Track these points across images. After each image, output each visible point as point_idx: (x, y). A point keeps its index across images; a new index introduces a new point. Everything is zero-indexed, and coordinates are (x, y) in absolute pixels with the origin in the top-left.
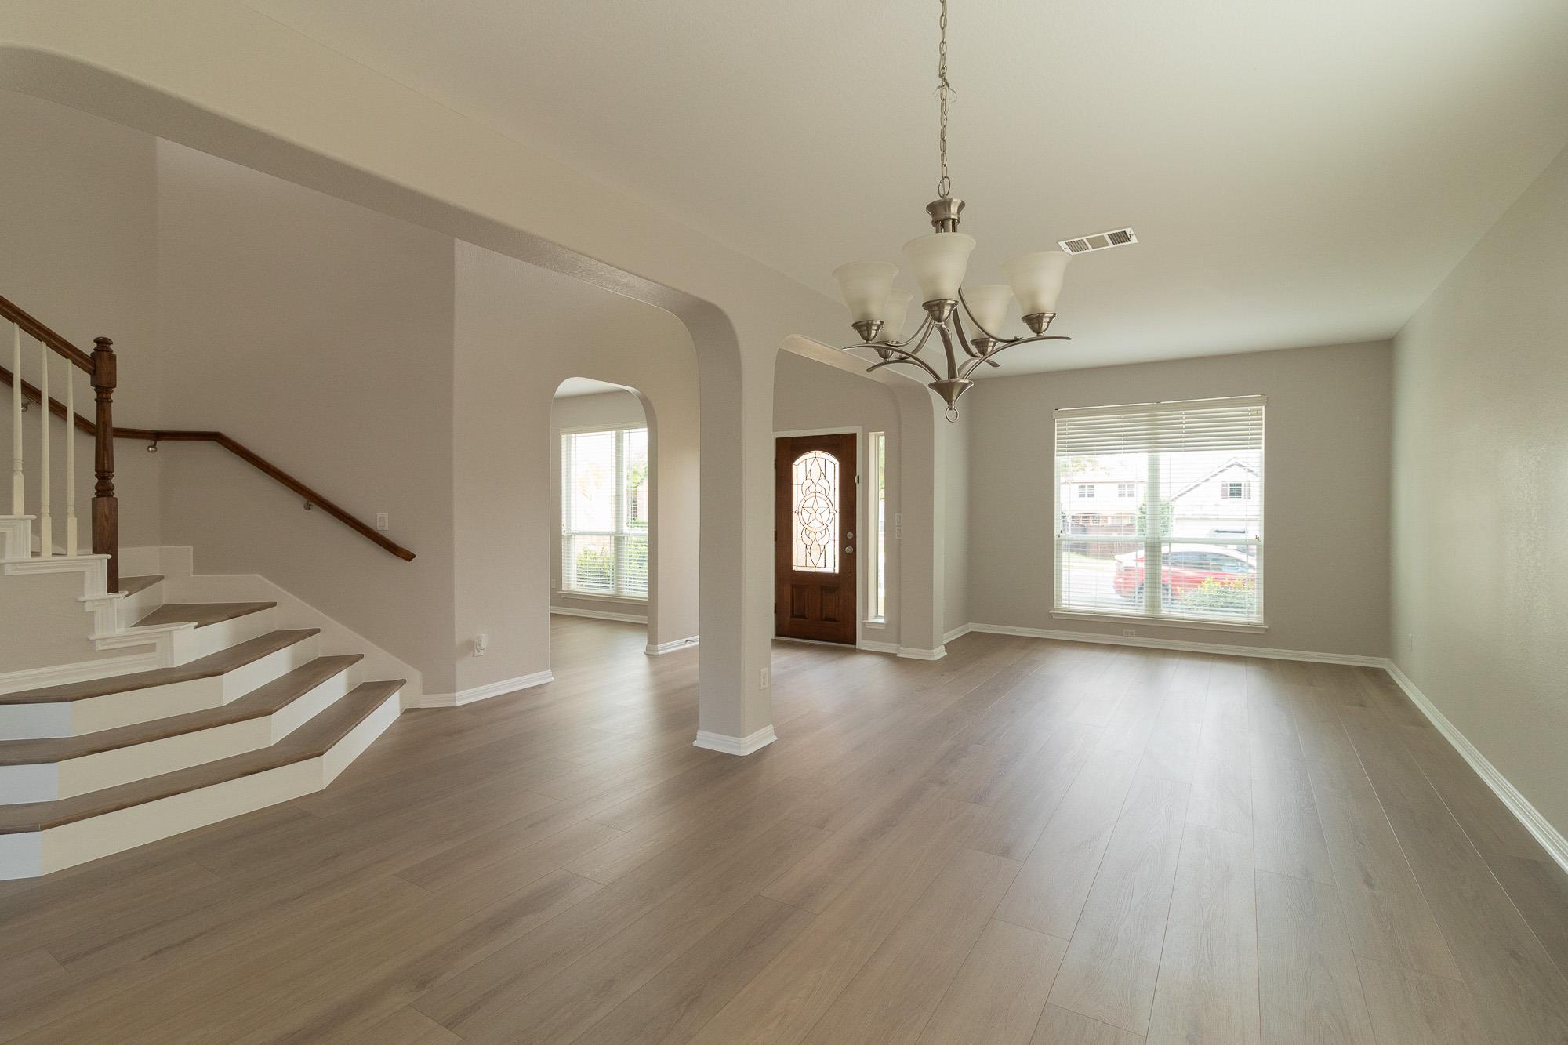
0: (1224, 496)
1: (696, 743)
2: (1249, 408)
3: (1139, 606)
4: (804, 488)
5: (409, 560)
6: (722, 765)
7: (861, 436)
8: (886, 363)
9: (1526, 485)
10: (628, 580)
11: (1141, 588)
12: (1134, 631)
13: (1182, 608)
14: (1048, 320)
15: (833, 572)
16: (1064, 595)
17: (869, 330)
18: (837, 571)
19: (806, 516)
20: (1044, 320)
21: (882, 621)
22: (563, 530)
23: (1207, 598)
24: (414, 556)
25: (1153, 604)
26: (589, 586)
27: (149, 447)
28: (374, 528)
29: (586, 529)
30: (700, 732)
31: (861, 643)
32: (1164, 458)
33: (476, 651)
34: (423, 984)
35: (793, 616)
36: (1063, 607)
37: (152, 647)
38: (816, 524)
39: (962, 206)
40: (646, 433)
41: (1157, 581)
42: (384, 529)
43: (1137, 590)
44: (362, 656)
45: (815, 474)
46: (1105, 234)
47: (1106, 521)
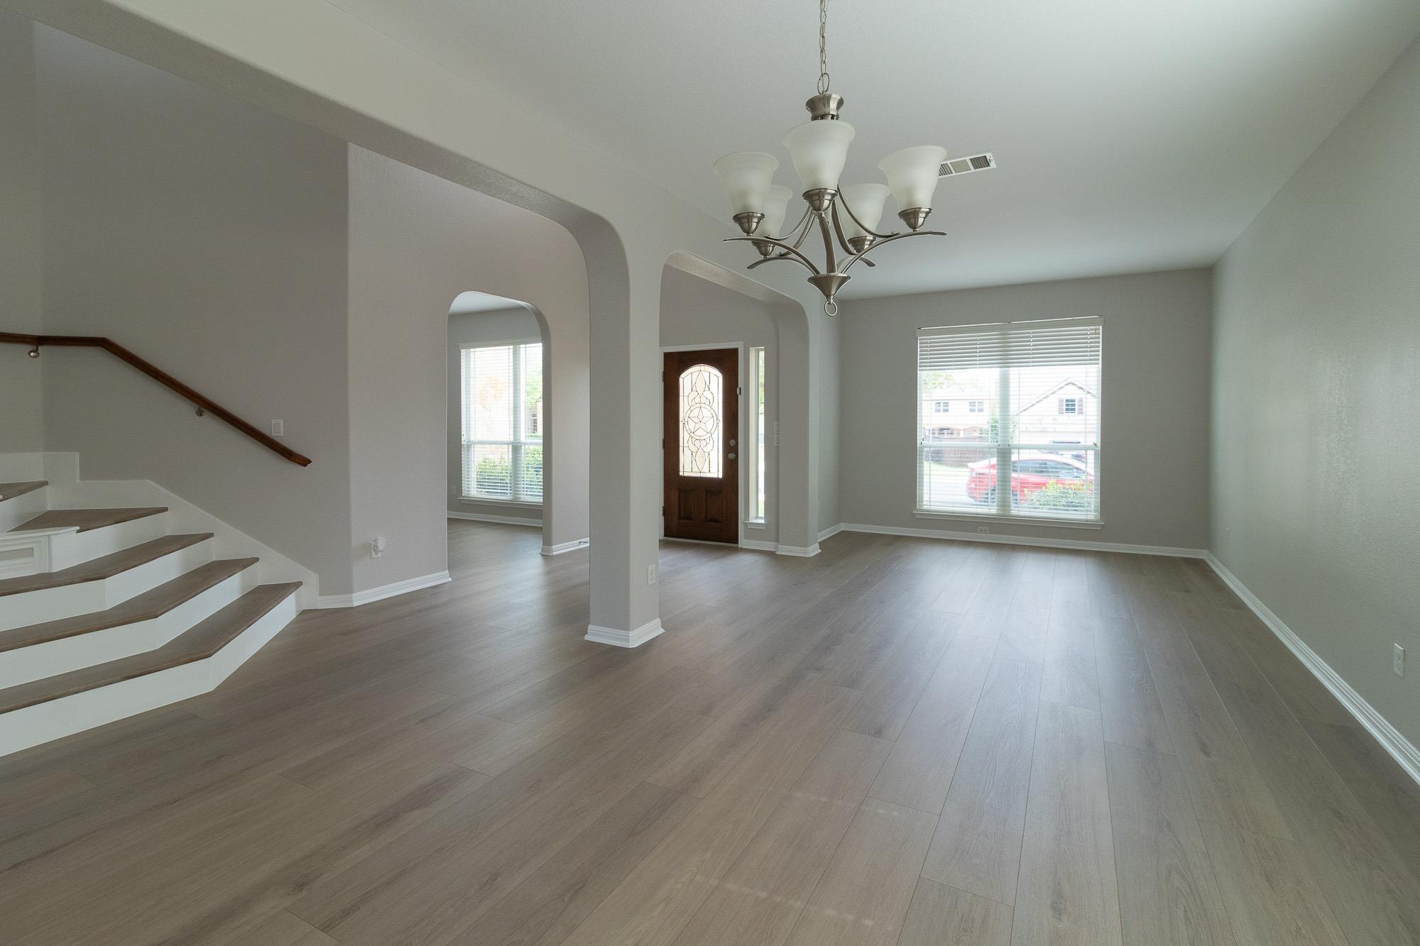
0: (1061, 413)
1: (587, 637)
2: (1088, 328)
3: (991, 506)
4: (691, 398)
5: (305, 465)
6: (613, 658)
7: (743, 349)
8: (766, 260)
9: (1337, 391)
10: (525, 486)
11: (994, 490)
12: (987, 528)
13: (1030, 508)
14: (924, 215)
15: (716, 476)
16: (926, 497)
17: (750, 222)
18: (720, 476)
19: (691, 425)
20: (920, 215)
21: (762, 521)
22: (463, 440)
23: (1051, 498)
24: (310, 462)
25: (1004, 504)
26: (488, 492)
27: (31, 352)
28: (269, 435)
29: (485, 439)
30: (590, 627)
31: (743, 542)
32: (1014, 372)
33: (373, 553)
34: (300, 886)
35: (680, 518)
36: (925, 507)
37: (29, 552)
38: (700, 432)
39: (840, 103)
40: (541, 348)
41: (1007, 484)
42: (279, 435)
43: (990, 492)
44: (257, 560)
45: (700, 386)
46: (968, 159)
47: (959, 434)
